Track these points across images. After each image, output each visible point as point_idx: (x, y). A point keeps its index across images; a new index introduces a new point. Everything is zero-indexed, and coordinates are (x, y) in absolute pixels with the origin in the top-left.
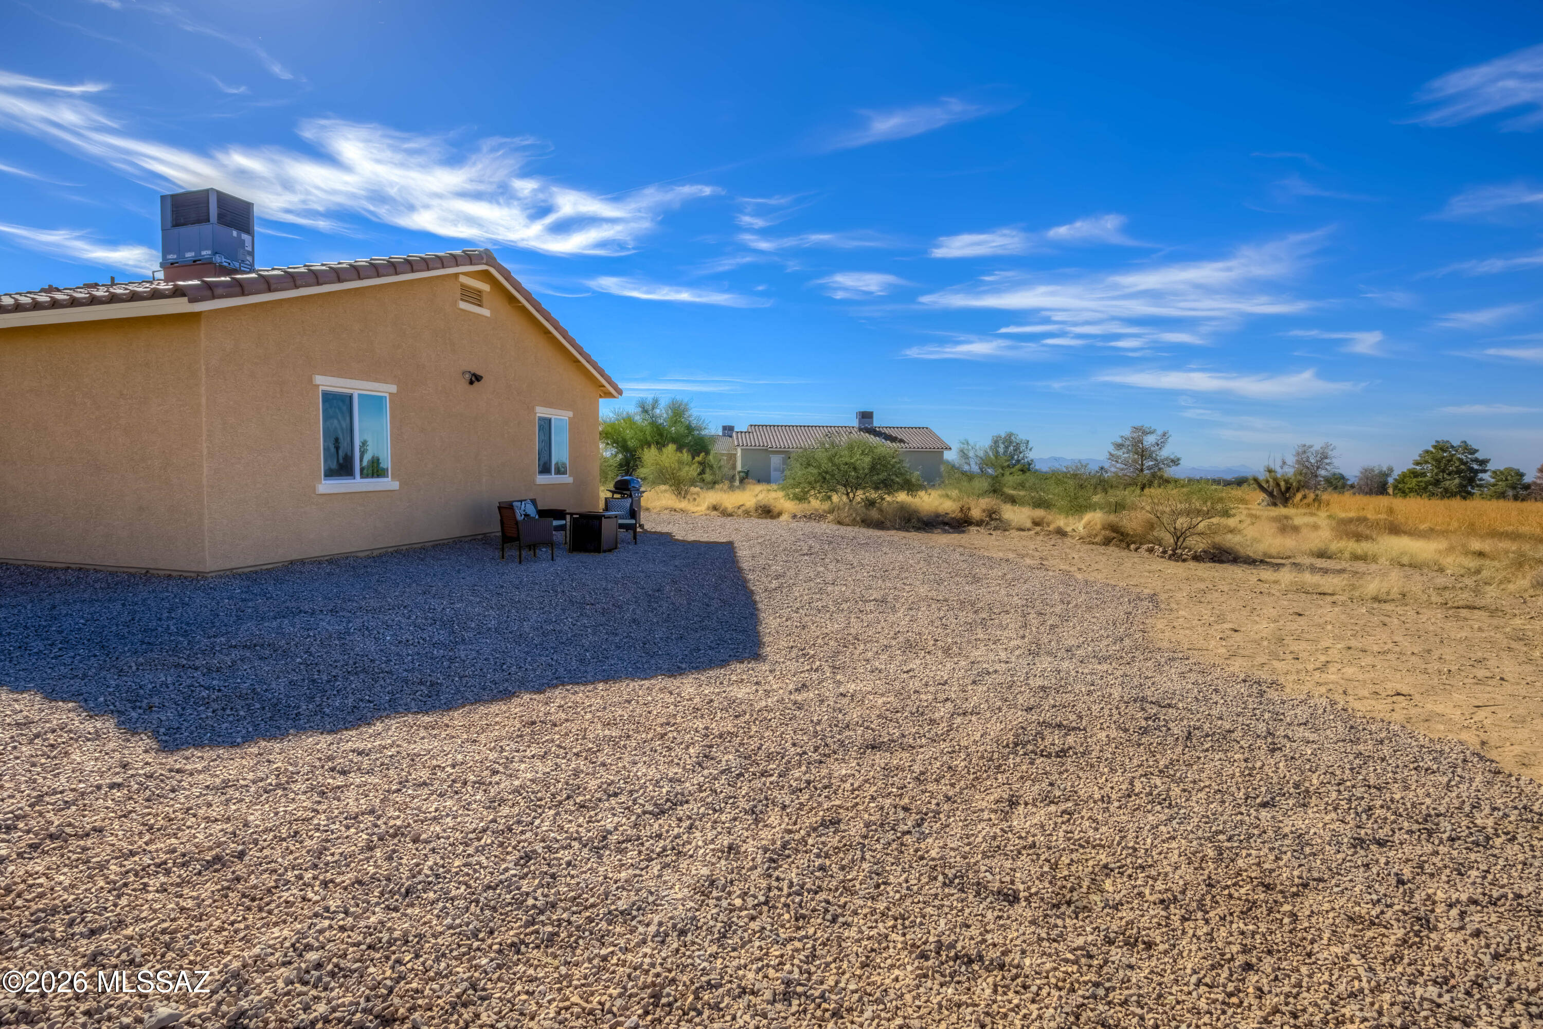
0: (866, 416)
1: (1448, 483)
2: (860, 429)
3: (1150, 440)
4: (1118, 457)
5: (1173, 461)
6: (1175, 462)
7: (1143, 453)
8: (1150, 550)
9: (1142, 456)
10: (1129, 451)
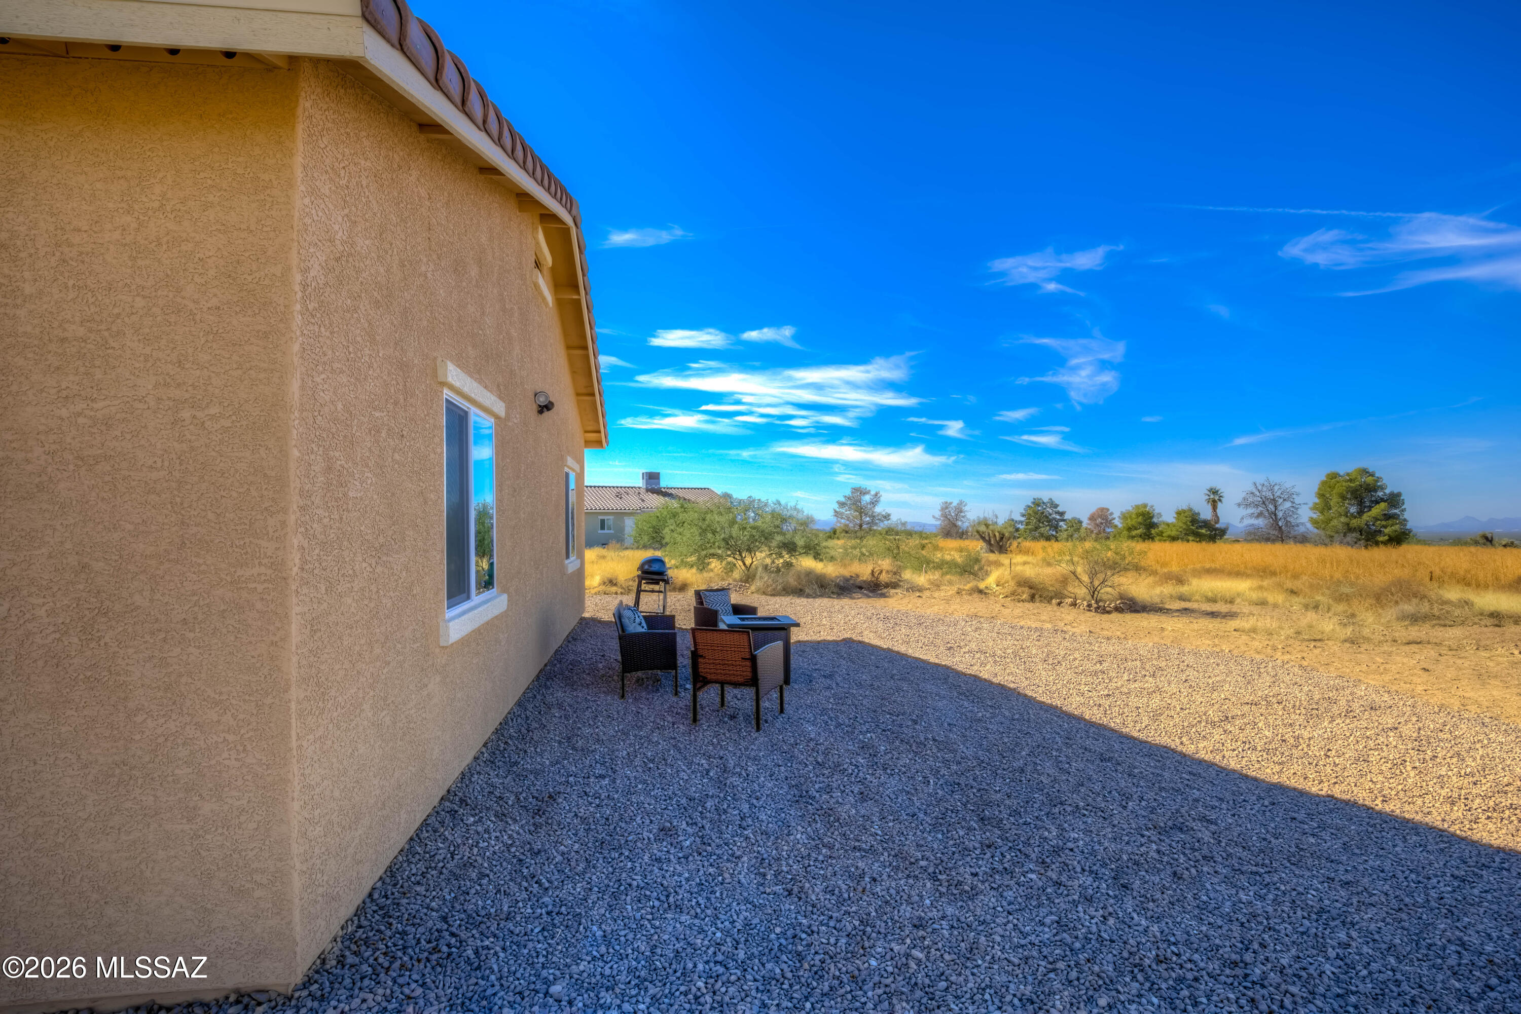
0: (652, 477)
1: (1042, 529)
2: (647, 490)
3: (867, 498)
4: (842, 514)
5: (885, 517)
6: (887, 517)
7: (861, 511)
8: (1074, 604)
9: (861, 513)
10: (850, 509)
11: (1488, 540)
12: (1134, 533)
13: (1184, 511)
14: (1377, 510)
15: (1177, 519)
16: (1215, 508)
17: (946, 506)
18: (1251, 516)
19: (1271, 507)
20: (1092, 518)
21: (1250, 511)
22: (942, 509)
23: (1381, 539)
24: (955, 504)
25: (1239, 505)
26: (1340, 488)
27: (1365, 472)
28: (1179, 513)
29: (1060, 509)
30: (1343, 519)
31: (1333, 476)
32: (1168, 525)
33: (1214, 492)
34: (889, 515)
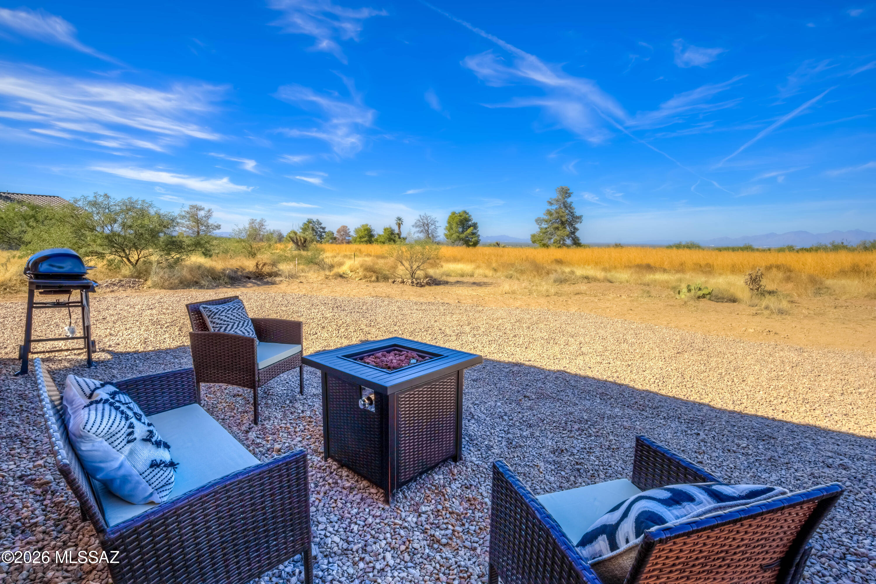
3: (202, 213)
5: (217, 227)
6: (218, 227)
8: (403, 282)
9: (198, 223)
10: (189, 220)
11: (498, 245)
12: (363, 240)
13: (388, 229)
14: (469, 231)
15: (385, 233)
16: (399, 227)
17: (253, 222)
18: (418, 232)
19: (426, 228)
20: (339, 231)
21: (418, 229)
22: (250, 224)
23: (471, 244)
24: (258, 221)
25: (413, 226)
26: (457, 220)
27: (465, 212)
28: (385, 230)
29: (323, 226)
30: (457, 234)
31: (454, 213)
32: (380, 235)
33: (399, 219)
34: (220, 226)
